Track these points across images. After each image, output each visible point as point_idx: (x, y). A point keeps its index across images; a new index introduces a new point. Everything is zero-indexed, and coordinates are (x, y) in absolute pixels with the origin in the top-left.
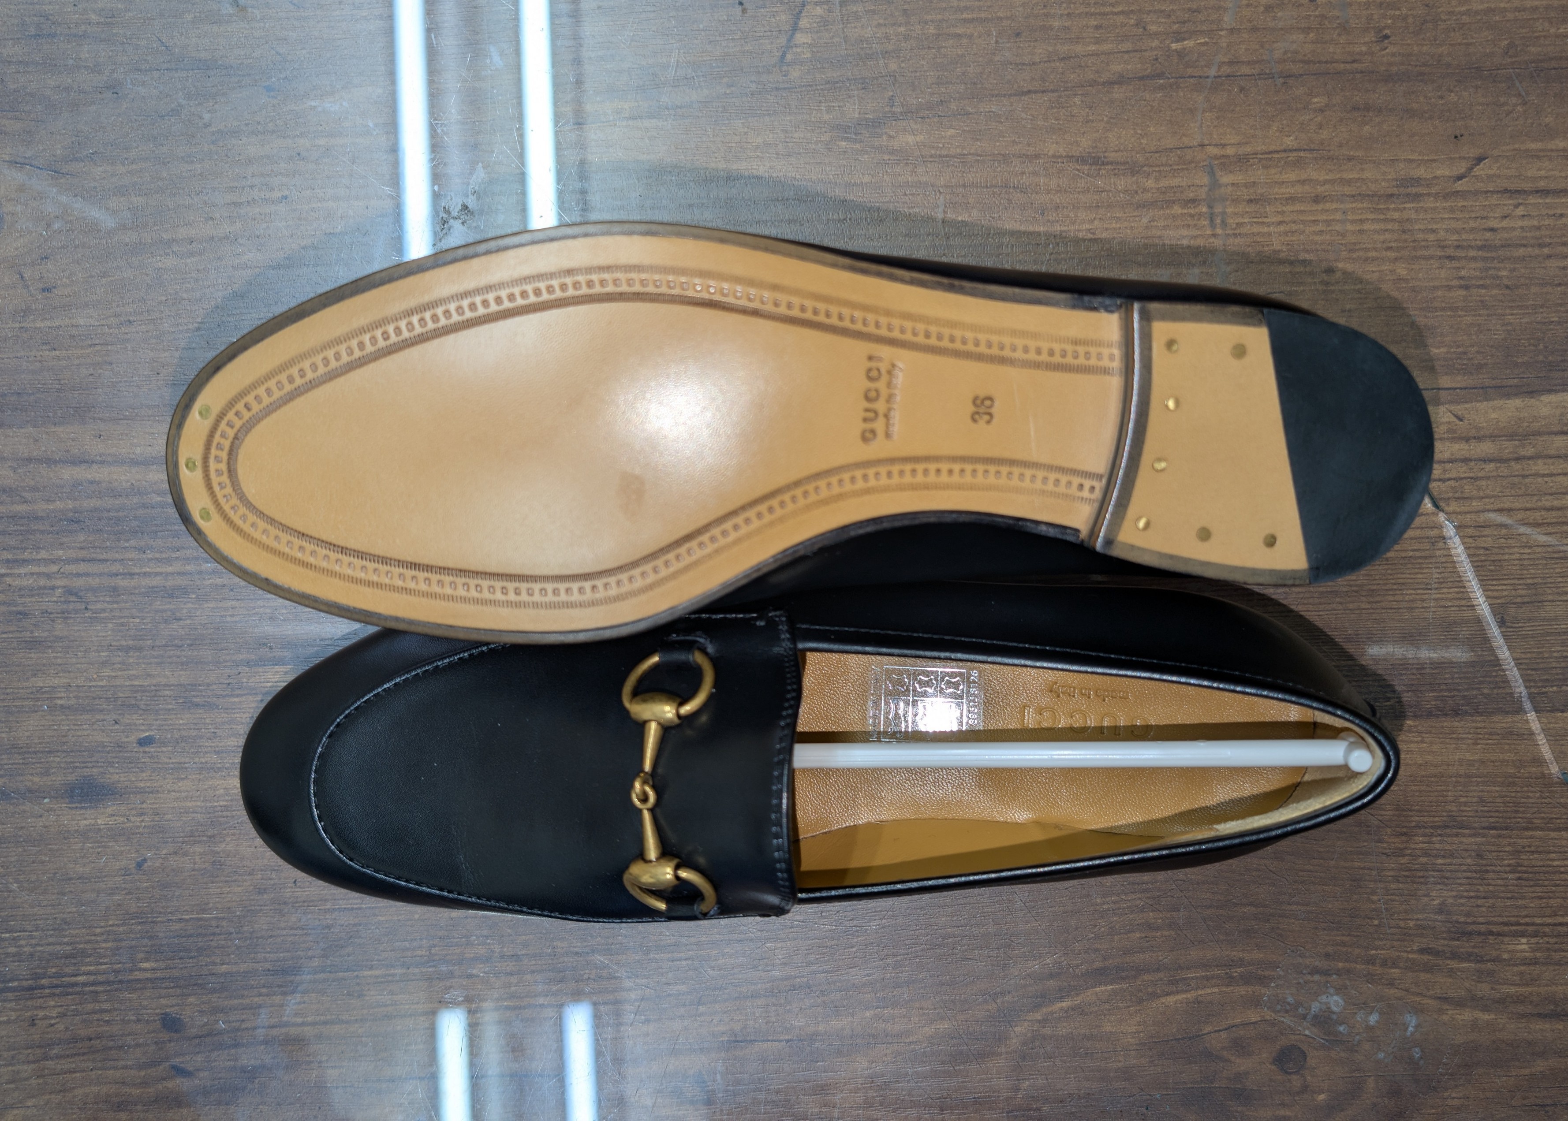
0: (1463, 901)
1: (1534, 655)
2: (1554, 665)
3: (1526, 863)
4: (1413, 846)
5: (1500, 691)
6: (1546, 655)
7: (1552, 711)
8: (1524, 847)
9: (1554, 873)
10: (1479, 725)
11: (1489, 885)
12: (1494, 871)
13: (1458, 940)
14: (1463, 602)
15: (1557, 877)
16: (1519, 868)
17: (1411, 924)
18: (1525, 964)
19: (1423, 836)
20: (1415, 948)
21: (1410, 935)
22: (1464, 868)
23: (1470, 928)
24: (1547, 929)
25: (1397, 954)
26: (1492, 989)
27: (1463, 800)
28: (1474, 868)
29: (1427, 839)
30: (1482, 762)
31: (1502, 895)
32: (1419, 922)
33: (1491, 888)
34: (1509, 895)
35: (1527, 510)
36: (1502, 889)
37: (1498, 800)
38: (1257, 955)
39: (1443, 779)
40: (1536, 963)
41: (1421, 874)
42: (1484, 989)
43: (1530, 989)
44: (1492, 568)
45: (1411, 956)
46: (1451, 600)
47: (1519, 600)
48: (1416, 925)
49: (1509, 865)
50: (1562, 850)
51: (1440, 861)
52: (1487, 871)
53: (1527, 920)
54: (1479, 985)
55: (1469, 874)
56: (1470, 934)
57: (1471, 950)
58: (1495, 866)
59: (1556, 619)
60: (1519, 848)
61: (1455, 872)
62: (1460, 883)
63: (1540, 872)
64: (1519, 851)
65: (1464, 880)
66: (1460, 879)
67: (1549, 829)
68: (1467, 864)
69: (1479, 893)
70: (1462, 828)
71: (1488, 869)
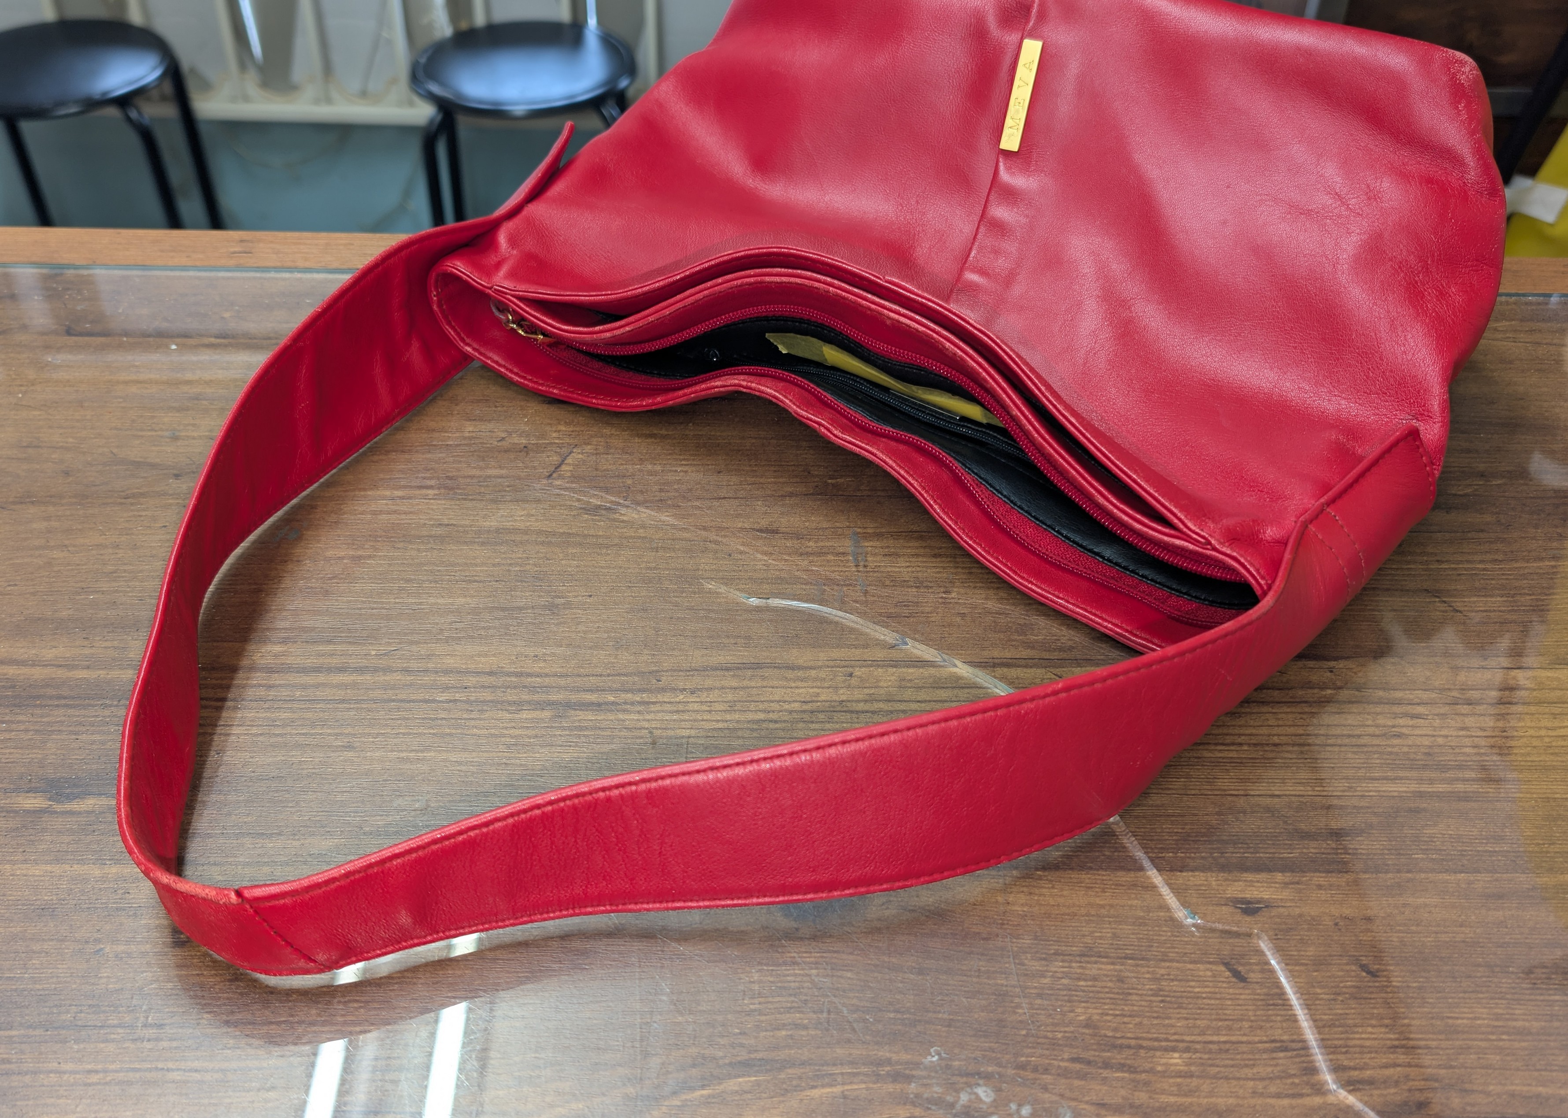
0: (1109, 1018)
2: (1167, 837)
3: (1167, 988)
4: (1054, 970)
5: (1120, 854)
7: (1172, 870)
8: (1163, 975)
9: (1198, 998)
10: (1104, 879)
11: (1133, 1005)
12: (1137, 994)
13: (1108, 1051)
15: (1200, 1001)
16: (1161, 993)
17: (1060, 1035)
18: (1180, 1077)
19: (1063, 961)
20: (1066, 1056)
21: (1059, 1045)
22: (1107, 990)
23: (1120, 1042)
24: (1198, 1046)
25: (1047, 1061)
26: (1150, 1098)
27: (1097, 934)
28: (1116, 991)
29: (1066, 964)
30: (1111, 906)
31: (1148, 1014)
32: (1067, 1035)
33: (1135, 1008)
34: (1155, 1015)
36: (1147, 1009)
37: (1132, 936)
38: (905, 1057)
40: (1192, 1076)
41: (1065, 993)
42: (1142, 1097)
43: (1189, 1100)
45: (1062, 1064)
48: (1063, 1037)
49: (1151, 990)
50: (1201, 979)
51: (1082, 983)
52: (1130, 994)
53: (1176, 1037)
54: (1136, 1093)
55: (1112, 996)
56: (1121, 1047)
57: (1123, 1061)
58: (1136, 989)
59: (1162, 805)
60: (1158, 976)
61: (1098, 992)
62: (1105, 1004)
63: (1182, 997)
64: (1159, 979)
65: (1108, 1001)
66: (1103, 999)
67: (1185, 962)
68: (1109, 987)
69: (1124, 1013)
70: (1099, 957)
71: (1131, 991)
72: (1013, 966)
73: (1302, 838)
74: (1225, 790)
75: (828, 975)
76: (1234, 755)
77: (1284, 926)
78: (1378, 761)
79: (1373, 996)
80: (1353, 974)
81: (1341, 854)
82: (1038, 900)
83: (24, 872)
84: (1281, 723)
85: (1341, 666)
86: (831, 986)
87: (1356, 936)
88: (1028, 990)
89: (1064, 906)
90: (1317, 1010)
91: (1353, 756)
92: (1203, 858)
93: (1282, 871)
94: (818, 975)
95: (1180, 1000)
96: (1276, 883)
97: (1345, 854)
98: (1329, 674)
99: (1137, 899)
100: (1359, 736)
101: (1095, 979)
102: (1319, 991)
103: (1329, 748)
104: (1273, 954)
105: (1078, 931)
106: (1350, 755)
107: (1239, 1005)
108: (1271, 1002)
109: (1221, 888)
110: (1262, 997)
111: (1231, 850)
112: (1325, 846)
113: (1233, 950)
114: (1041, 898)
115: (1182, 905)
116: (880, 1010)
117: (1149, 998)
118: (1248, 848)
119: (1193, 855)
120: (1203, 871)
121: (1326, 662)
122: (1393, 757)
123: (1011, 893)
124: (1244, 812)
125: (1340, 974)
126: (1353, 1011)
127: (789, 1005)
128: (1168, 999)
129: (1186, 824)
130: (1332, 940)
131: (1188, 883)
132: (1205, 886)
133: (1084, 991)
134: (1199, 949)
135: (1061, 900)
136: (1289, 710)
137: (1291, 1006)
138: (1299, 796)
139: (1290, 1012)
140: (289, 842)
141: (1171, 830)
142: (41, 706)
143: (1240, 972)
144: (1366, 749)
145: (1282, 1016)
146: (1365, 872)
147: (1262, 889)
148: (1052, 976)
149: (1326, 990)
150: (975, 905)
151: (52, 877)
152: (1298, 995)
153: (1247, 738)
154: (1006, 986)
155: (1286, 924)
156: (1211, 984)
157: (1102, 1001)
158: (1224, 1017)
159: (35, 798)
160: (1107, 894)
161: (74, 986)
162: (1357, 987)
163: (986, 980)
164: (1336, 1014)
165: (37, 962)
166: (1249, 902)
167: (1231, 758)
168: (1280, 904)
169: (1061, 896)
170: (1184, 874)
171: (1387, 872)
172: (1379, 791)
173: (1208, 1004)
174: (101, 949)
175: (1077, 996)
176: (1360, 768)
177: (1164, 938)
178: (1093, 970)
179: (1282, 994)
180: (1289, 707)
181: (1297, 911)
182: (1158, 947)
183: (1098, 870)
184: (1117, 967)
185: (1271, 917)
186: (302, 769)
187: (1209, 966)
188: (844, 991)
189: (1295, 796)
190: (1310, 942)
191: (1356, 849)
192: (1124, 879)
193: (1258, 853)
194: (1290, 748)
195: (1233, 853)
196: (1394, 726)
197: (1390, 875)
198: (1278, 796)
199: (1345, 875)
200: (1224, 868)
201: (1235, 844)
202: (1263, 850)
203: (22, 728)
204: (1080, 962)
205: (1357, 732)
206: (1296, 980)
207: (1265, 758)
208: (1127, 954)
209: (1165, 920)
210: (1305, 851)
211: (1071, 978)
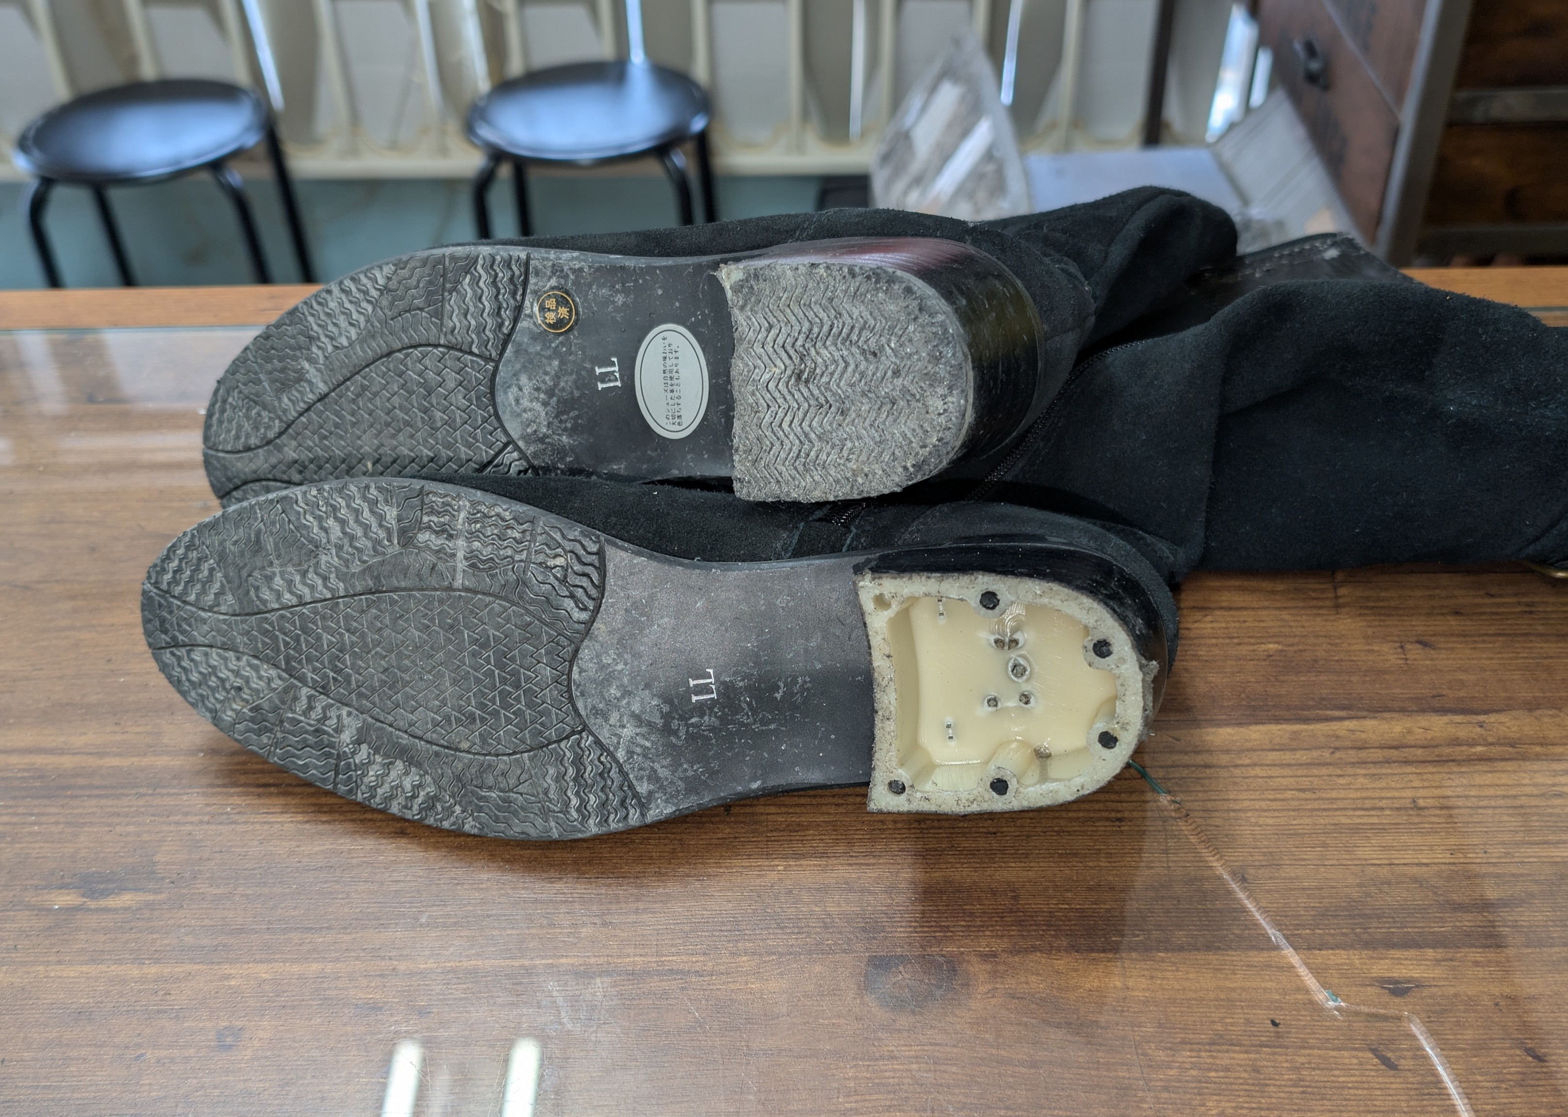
0: (1244, 1112)
1: (1280, 905)
2: (1303, 913)
3: (1308, 1078)
4: (1181, 1060)
5: (1251, 932)
6: (1293, 905)
7: (1309, 949)
8: (1303, 1064)
9: (1343, 1088)
10: (1234, 958)
11: (1270, 1097)
12: (1274, 1085)
14: (1202, 864)
15: (1346, 1092)
16: (1302, 1083)
19: (1191, 1050)
22: (1241, 1081)
27: (1227, 1020)
28: (1251, 1082)
29: (1194, 1053)
30: (1243, 989)
31: (1287, 1107)
33: (1274, 1100)
34: (1296, 1107)
35: (1251, 800)
36: (1286, 1101)
39: (1204, 1002)
41: (1194, 1085)
44: (1226, 840)
46: (1188, 862)
47: (1257, 863)
49: (1291, 1080)
50: (1346, 1067)
51: (1213, 1074)
52: (1267, 1085)
55: (1247, 1087)
58: (1274, 1079)
59: (1297, 878)
60: (1298, 1065)
61: (1231, 1084)
62: (1239, 1096)
63: (1325, 1087)
64: (1298, 1068)
65: (1242, 1093)
66: (1237, 1090)
67: (1327, 1049)
68: (1244, 1078)
69: (1261, 1106)
70: (1232, 1045)
71: (1267, 1082)
72: (1135, 1057)
73: (1455, 910)
74: (1366, 860)
75: (930, 1070)
76: (1375, 820)
77: (1437, 1008)
78: (1537, 824)
79: (1541, 1083)
80: (1517, 1059)
81: (1499, 926)
82: (1161, 985)
83: (59, 973)
84: (1426, 784)
85: (1492, 720)
86: (934, 1081)
87: (1519, 1016)
88: (1153, 1083)
89: (1191, 990)
90: (1477, 1099)
91: (1509, 819)
92: (1343, 934)
93: (1434, 947)
94: (919, 1070)
95: (1323, 1091)
96: (1427, 960)
97: (1503, 926)
98: (1478, 729)
99: (1271, 981)
100: (1515, 797)
101: (1227, 1069)
102: (1479, 1078)
103: (1481, 811)
104: (1426, 1039)
105: (1207, 1017)
106: (1505, 818)
107: (1390, 1095)
108: (1426, 1091)
109: (1365, 967)
110: (1416, 1086)
111: (1375, 925)
112: (1480, 918)
113: (1380, 1035)
114: (1164, 982)
115: (1323, 987)
116: (990, 1108)
117: (1287, 1089)
118: (1394, 922)
119: (1332, 931)
120: (1344, 949)
121: (1474, 717)
122: (1554, 819)
123: (1131, 977)
124: (1389, 883)
125: (1503, 1059)
126: (1519, 1100)
127: (888, 1103)
128: (1310, 1090)
129: (1324, 898)
130: (1492, 1022)
131: (1327, 962)
132: (1347, 964)
133: (1215, 1083)
134: (1343, 1035)
135: (1187, 984)
136: (1434, 770)
137: (1449, 1095)
138: (1449, 864)
139: (1448, 1102)
140: (340, 936)
141: (1307, 905)
142: (72, 797)
143: (1389, 1059)
144: (1523, 811)
145: (1438, 1106)
146: (1527, 947)
147: (1411, 967)
148: (1179, 1068)
149: (1488, 1078)
150: (1091, 990)
151: (88, 978)
152: (1457, 1083)
153: (1388, 801)
154: (1129, 1078)
155: (1440, 1005)
156: (1357, 1073)
157: (1236, 1093)
158: (1373, 1109)
159: (68, 894)
160: (1238, 976)
161: (115, 1094)
162: (1523, 1073)
163: (1105, 1073)
164: (1499, 1104)
165: (75, 1069)
166: (1396, 982)
167: (1372, 824)
168: (1432, 983)
169: (1186, 979)
170: (1323, 952)
171: (1552, 946)
172: (1540, 857)
173: (1355, 1095)
174: (142, 1055)
175: (1207, 1088)
176: (1517, 832)
177: (1303, 1023)
178: (1225, 1059)
179: (1438, 1082)
180: (1435, 766)
181: (1452, 991)
182: (1296, 1033)
183: (1226, 950)
184: (1252, 1056)
185: (1422, 998)
186: (352, 858)
187: (1354, 1053)
188: (948, 1087)
189: (1445, 864)
190: (1467, 1024)
191: (1516, 921)
192: (1256, 959)
193: (1406, 927)
194: (1438, 812)
195: (1377, 928)
196: (1554, 785)
197: (1556, 949)
198: (1426, 865)
199: (1504, 950)
200: (1369, 944)
201: (1379, 918)
202: (1411, 925)
203: (53, 820)
204: (1210, 1051)
205: (1513, 792)
206: (1454, 1066)
207: (1410, 823)
208: (1261, 1041)
209: (1304, 1004)
210: (1458, 924)
211: (1200, 1069)
